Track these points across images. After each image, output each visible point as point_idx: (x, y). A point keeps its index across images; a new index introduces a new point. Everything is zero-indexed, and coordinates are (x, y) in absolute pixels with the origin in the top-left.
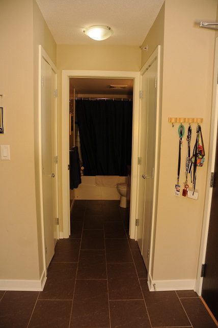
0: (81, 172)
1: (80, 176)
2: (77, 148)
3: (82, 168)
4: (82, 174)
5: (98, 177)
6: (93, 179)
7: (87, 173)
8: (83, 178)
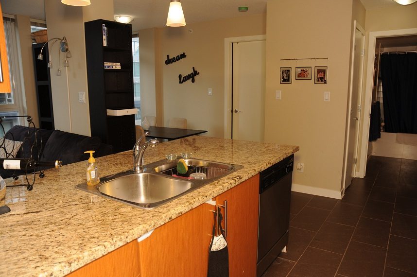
0: (381, 128)
1: (380, 131)
2: (378, 103)
3: (383, 124)
4: (382, 130)
5: (399, 134)
6: (394, 136)
7: (388, 129)
8: (383, 134)
